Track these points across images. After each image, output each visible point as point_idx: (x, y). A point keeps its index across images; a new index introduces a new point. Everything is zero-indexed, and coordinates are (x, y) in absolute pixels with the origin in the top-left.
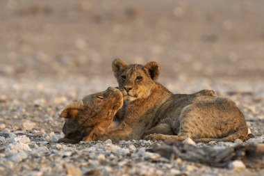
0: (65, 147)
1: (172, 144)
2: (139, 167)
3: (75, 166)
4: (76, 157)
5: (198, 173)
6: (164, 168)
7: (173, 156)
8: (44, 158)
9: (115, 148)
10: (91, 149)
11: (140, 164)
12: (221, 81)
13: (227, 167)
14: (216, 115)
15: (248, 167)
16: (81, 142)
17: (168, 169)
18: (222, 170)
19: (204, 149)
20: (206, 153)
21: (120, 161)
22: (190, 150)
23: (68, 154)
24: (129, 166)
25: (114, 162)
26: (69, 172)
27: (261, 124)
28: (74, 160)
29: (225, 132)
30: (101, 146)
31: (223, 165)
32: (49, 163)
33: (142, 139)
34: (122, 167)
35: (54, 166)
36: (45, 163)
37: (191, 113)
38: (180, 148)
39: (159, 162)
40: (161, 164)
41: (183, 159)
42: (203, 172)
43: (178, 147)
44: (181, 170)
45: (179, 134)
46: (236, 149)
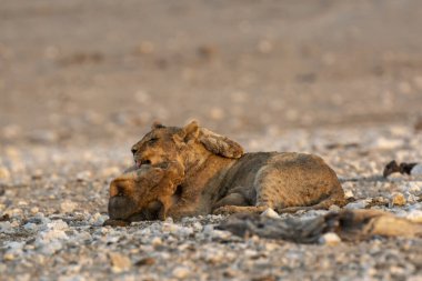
0: (112, 231)
1: (244, 218)
2: (205, 250)
3: (123, 254)
4: (124, 243)
5: (280, 252)
6: (237, 249)
7: (247, 233)
8: (83, 247)
9: (175, 227)
10: (144, 231)
11: (205, 246)
12: (323, 132)
13: (316, 242)
14: (301, 177)
15: (344, 240)
16: (133, 223)
17: (242, 250)
18: (311, 247)
19: (287, 221)
20: (291, 226)
21: (179, 244)
22: (269, 224)
23: (115, 240)
24: (192, 249)
25: (173, 246)
26: (115, 262)
27: (366, 183)
28: (122, 247)
29: (315, 199)
30: (158, 226)
31: (312, 239)
32: (90, 253)
33: (211, 213)
34: (183, 252)
35: (97, 256)
36: (85, 253)
37: (269, 177)
38: (256, 222)
39: (231, 241)
40: (233, 244)
41: (261, 236)
42: (287, 251)
43: (253, 221)
44: (258, 250)
45: (258, 204)
46: (327, 218)
